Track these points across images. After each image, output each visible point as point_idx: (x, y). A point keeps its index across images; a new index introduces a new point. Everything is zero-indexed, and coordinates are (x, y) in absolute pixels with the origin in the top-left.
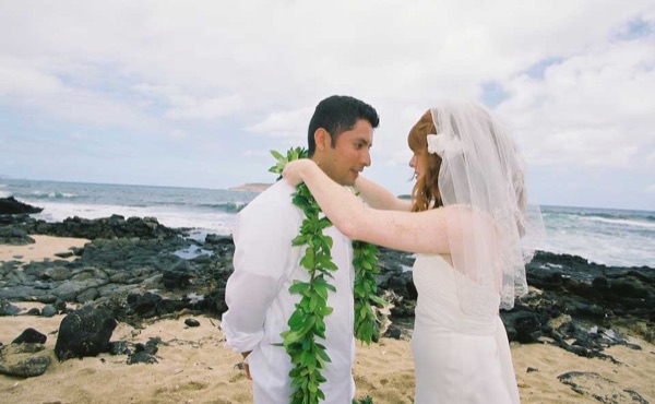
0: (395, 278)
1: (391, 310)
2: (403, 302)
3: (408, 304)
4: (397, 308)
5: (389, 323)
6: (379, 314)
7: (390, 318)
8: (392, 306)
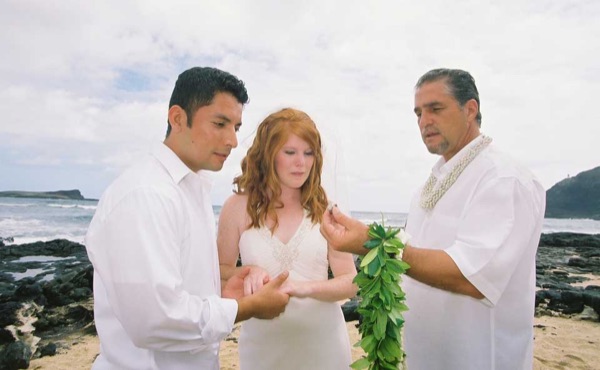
0: (28, 286)
1: (33, 325)
2: (44, 312)
3: (51, 313)
4: (42, 320)
5: (37, 339)
6: (20, 333)
7: (35, 333)
8: (36, 319)
